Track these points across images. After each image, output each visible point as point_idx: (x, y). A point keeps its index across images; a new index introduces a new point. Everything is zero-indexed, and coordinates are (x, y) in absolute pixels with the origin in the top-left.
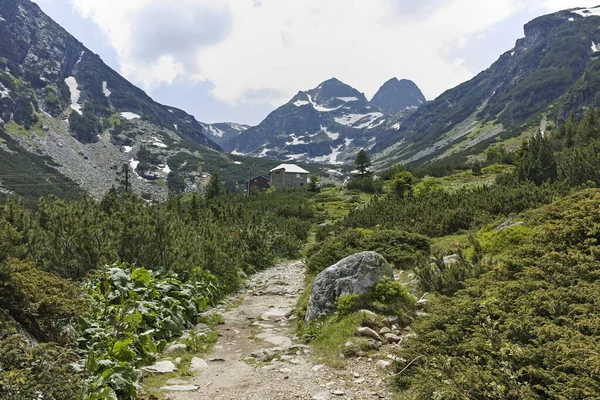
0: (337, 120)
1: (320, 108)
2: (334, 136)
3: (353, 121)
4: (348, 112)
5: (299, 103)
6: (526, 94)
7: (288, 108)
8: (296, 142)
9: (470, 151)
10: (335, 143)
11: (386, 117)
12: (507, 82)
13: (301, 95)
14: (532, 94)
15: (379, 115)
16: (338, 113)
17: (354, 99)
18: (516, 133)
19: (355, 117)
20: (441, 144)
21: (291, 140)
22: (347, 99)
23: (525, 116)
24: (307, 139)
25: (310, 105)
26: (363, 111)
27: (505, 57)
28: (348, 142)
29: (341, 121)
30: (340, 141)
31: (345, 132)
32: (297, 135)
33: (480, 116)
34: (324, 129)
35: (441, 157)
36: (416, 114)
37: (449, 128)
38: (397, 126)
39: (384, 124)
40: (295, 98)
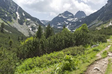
0: (68, 20)
1: (64, 17)
2: (67, 23)
3: (71, 20)
4: (70, 18)
5: (60, 16)
6: (107, 15)
7: (57, 17)
8: (59, 24)
9: (96, 27)
10: (68, 25)
11: (78, 19)
12: (104, 12)
13: (60, 14)
14: (109, 15)
15: (77, 19)
16: (68, 18)
17: (71, 15)
18: (106, 23)
19: (72, 19)
20: (90, 25)
21: (58, 24)
22: (70, 15)
23: (107, 19)
24: (61, 24)
25: (62, 17)
26: (73, 18)
27: (103, 7)
28: (70, 24)
29: (69, 20)
30: (69, 24)
31: (69, 22)
32: (60, 23)
33: (98, 19)
34: (65, 21)
35: (91, 27)
36: (85, 18)
37: (92, 22)
38: (81, 21)
39: (78, 21)
40: (59, 15)
